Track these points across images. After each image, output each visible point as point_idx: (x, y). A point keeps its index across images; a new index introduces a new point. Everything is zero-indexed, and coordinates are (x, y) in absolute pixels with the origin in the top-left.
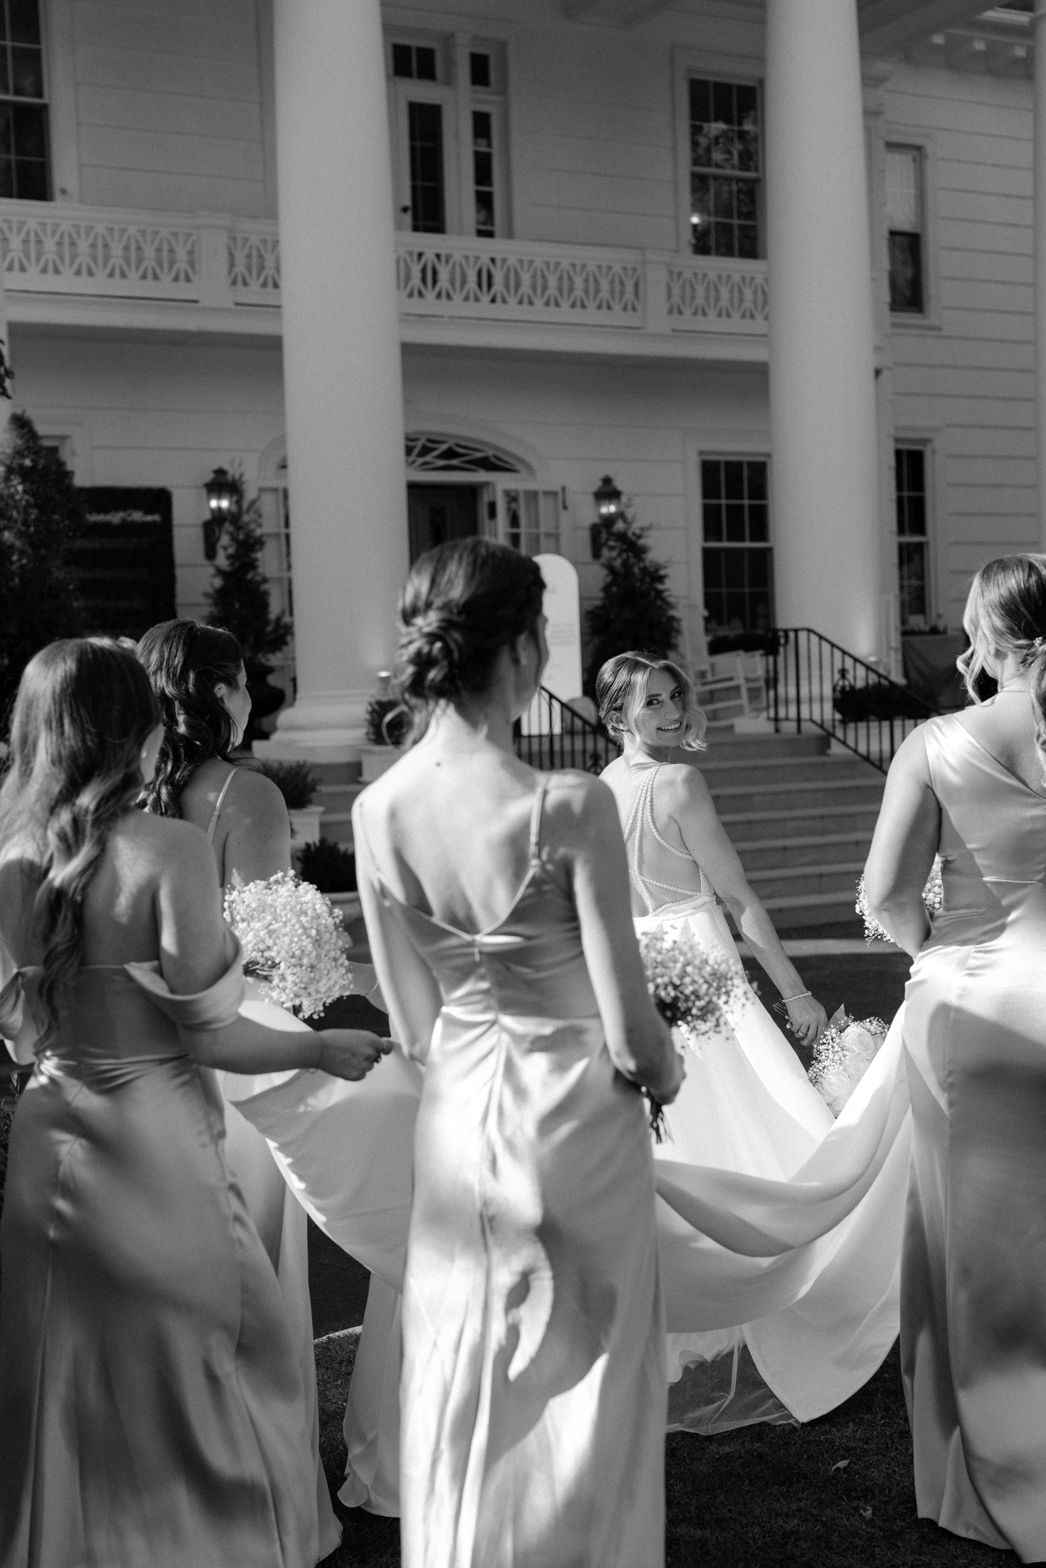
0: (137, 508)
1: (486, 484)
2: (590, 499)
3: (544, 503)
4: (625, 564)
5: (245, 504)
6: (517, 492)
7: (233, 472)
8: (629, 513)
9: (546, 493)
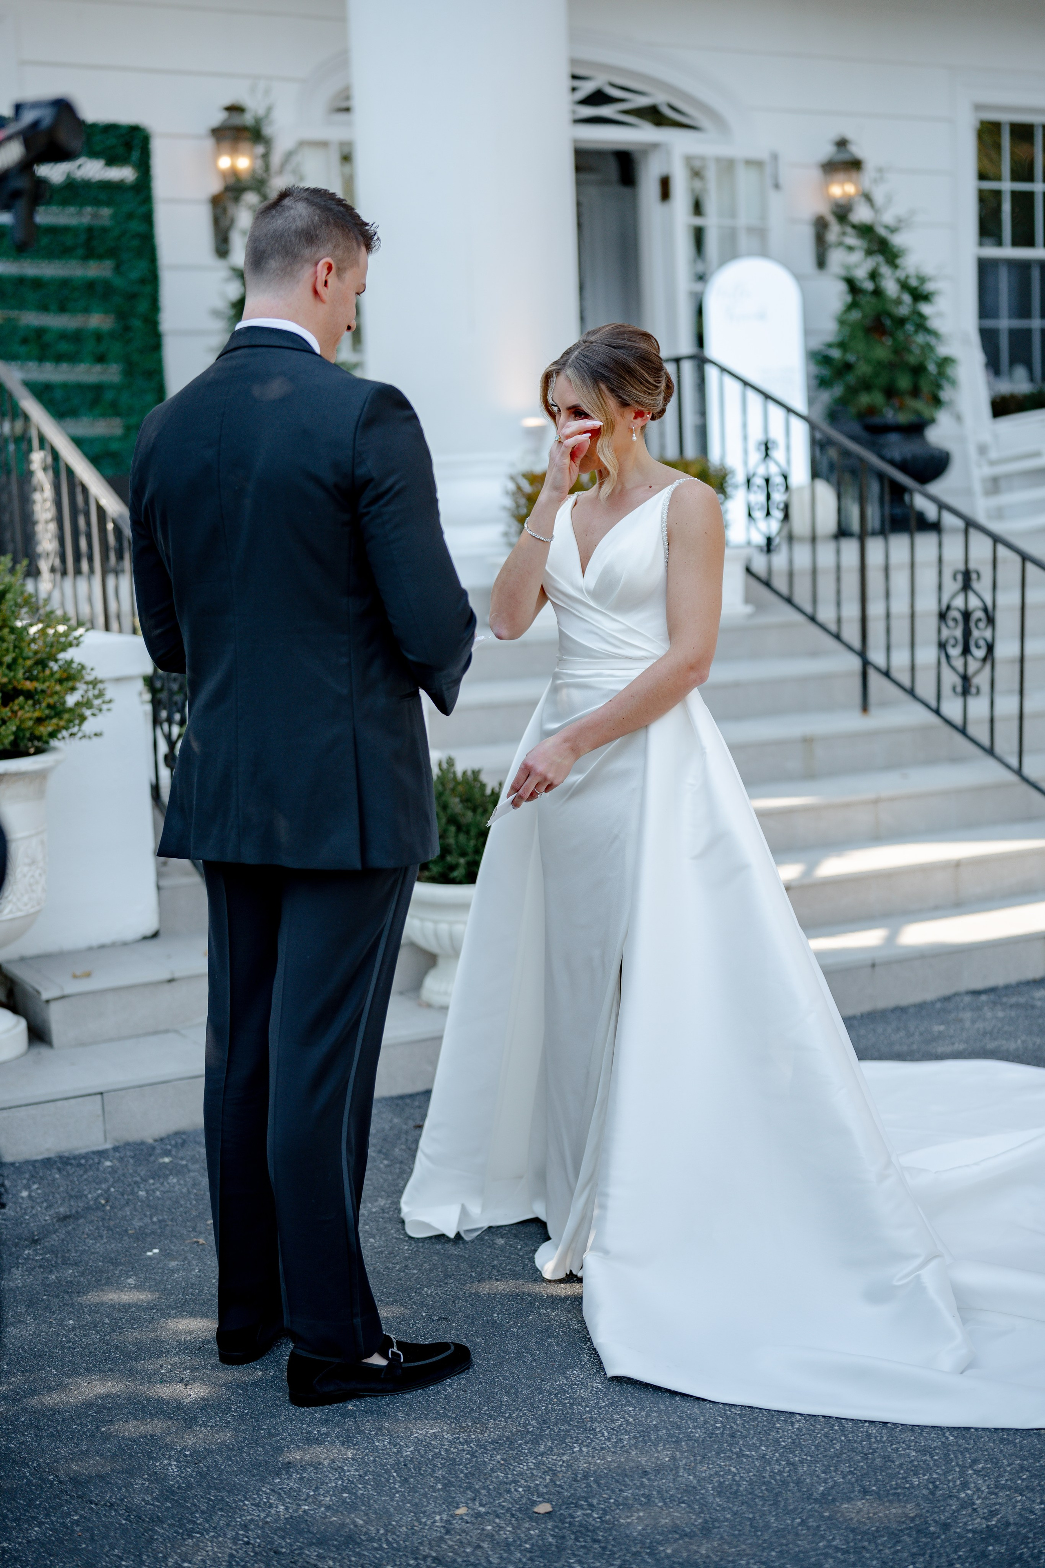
0: (94, 154)
1: (655, 146)
2: (816, 174)
3: (745, 179)
4: (874, 275)
5: (276, 159)
6: (703, 158)
7: (255, 106)
8: (879, 196)
9: (750, 163)
